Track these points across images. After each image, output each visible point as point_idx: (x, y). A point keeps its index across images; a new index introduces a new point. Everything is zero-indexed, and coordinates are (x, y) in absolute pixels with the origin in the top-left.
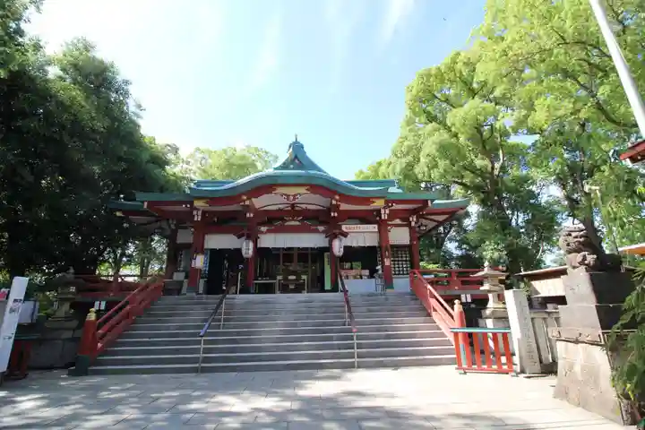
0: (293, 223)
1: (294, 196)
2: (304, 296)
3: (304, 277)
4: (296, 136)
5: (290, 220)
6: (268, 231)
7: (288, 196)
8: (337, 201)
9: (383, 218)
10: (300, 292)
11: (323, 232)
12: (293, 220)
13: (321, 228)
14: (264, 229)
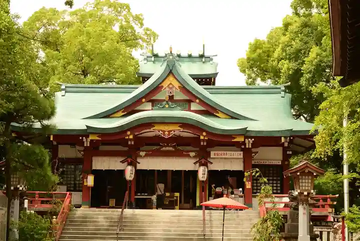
0: (167, 148)
1: (169, 132)
2: (176, 212)
3: (177, 194)
4: (171, 48)
5: (166, 147)
6: (146, 155)
7: (164, 131)
8: (204, 136)
9: (247, 147)
10: (173, 209)
11: (194, 157)
12: (168, 146)
13: (192, 154)
14: (143, 154)
